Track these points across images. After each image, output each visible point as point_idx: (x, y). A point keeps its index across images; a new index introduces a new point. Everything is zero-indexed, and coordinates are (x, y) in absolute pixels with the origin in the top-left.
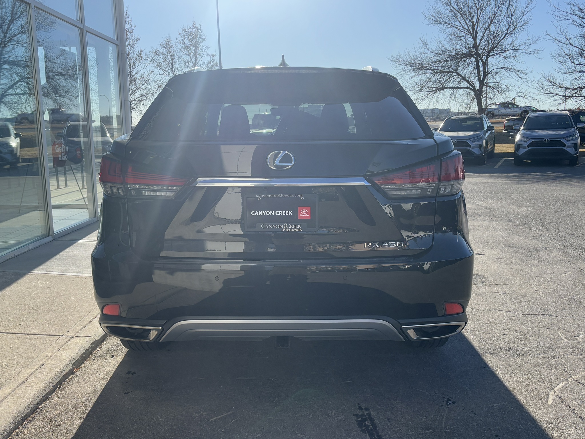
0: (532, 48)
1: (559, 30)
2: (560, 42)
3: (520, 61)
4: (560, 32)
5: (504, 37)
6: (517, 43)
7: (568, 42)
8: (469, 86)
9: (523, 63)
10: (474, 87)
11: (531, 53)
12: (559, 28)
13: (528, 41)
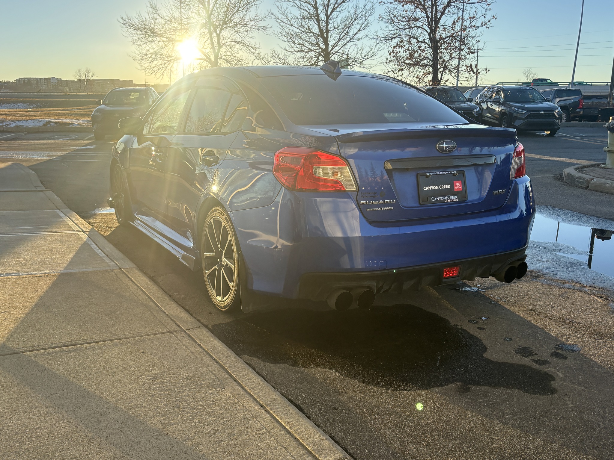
0: (261, 24)
1: (281, 10)
2: (282, 21)
3: (250, 36)
4: (281, 12)
5: (237, 11)
6: (247, 18)
7: (289, 23)
8: (206, 58)
9: (254, 38)
10: (210, 59)
11: (260, 29)
12: (280, 8)
13: (256, 18)
